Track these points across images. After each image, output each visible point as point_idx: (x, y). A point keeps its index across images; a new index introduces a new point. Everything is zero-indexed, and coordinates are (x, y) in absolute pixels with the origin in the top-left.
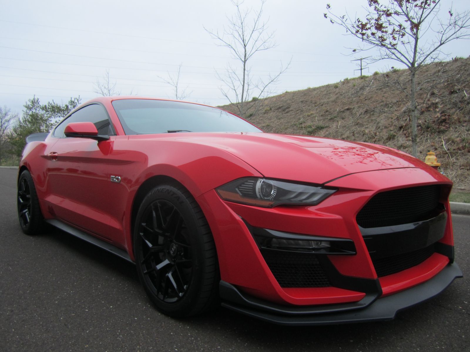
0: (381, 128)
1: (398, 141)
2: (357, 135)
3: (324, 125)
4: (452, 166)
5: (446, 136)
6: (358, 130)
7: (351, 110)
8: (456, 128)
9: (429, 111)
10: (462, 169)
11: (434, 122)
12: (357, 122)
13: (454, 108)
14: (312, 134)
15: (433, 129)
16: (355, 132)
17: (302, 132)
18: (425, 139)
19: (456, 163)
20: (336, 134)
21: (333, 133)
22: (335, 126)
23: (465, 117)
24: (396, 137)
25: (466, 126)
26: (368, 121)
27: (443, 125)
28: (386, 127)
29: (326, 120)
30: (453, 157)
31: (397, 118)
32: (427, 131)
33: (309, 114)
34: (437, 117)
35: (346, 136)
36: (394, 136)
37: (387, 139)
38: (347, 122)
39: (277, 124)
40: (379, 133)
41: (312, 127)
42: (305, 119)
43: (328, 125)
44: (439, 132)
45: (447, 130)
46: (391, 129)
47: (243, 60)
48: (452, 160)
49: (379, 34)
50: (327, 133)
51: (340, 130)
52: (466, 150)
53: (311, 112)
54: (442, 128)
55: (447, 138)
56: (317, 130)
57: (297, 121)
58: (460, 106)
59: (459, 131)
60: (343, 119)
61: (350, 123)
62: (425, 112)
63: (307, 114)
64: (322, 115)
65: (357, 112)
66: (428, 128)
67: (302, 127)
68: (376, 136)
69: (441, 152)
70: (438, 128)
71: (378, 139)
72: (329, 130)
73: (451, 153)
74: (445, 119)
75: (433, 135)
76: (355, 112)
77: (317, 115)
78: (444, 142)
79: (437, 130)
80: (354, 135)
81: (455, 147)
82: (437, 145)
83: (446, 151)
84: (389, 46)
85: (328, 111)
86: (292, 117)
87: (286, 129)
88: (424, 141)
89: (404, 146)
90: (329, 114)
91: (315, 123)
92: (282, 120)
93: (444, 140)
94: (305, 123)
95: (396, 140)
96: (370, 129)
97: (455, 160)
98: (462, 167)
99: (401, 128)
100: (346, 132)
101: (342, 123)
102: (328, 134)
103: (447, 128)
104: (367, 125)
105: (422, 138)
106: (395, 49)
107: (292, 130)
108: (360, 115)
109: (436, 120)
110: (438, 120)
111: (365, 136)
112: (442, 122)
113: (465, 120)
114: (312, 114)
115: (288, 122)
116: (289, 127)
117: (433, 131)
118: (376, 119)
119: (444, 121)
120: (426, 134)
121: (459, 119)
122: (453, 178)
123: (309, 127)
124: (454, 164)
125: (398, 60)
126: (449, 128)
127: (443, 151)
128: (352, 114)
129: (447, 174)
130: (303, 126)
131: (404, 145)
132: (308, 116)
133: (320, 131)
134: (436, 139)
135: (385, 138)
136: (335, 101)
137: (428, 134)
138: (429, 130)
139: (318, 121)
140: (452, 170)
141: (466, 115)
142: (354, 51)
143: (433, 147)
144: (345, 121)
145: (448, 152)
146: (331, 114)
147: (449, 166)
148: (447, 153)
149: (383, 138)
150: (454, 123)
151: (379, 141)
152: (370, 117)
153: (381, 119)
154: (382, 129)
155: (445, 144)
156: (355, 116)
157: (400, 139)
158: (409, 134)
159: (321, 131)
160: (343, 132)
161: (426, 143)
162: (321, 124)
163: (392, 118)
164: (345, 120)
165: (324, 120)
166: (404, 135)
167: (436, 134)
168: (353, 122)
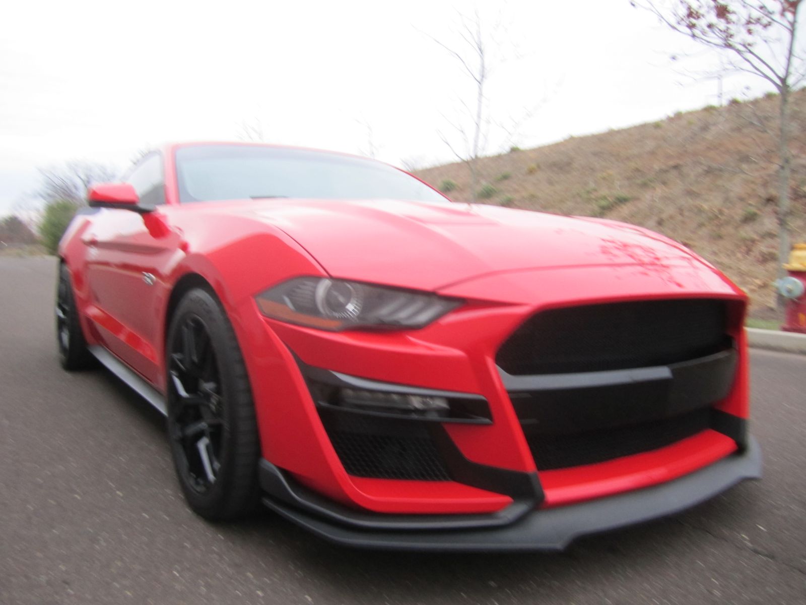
1: (762, 224)
2: (686, 213)
3: (630, 195)
6: (690, 204)
7: (681, 168)
12: (690, 189)
14: (606, 210)
16: (685, 209)
17: (590, 207)
20: (651, 210)
21: (643, 209)
22: (648, 197)
24: (758, 218)
26: (710, 187)
28: (742, 199)
29: (635, 186)
31: (762, 181)
33: (605, 175)
36: (756, 215)
37: (742, 221)
38: (671, 189)
40: (728, 209)
41: (608, 197)
42: (597, 184)
43: (637, 195)
46: (751, 203)
47: (479, 78)
49: (721, 24)
50: (634, 209)
51: (657, 204)
53: (609, 172)
56: (617, 204)
57: (583, 188)
60: (664, 183)
61: (676, 191)
63: (601, 175)
64: (627, 178)
67: (590, 200)
71: (726, 220)
72: (636, 204)
76: (686, 172)
77: (619, 177)
80: (681, 214)
84: (741, 48)
85: (639, 169)
86: (574, 179)
87: (563, 201)
89: (771, 235)
90: (640, 176)
91: (613, 191)
92: (557, 186)
94: (596, 191)
95: (758, 222)
96: (712, 202)
99: (769, 200)
100: (668, 207)
101: (663, 192)
102: (635, 211)
104: (707, 194)
106: (751, 52)
108: (696, 177)
111: (701, 214)
114: (610, 175)
115: (566, 189)
116: (568, 198)
118: (725, 184)
123: (603, 199)
125: (756, 73)
128: (681, 175)
130: (592, 196)
131: (771, 231)
132: (604, 179)
133: (620, 207)
136: (653, 153)
139: (619, 187)
142: (674, 58)
144: (667, 188)
146: (644, 175)
149: (734, 218)
151: (726, 224)
152: (714, 181)
153: (734, 185)
154: (733, 203)
156: (686, 179)
157: (767, 221)
159: (624, 206)
160: (662, 207)
162: (623, 193)
163: (753, 183)
164: (668, 186)
165: (630, 185)
166: (773, 214)
168: (681, 189)
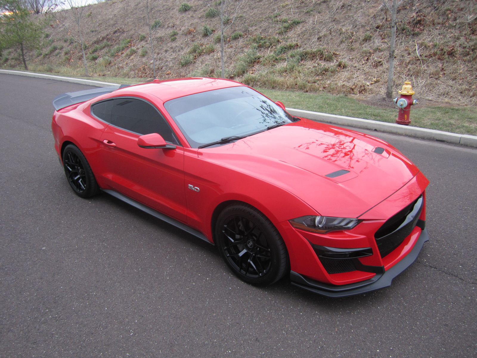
0: (358, 27)
1: (374, 43)
2: (333, 34)
3: (301, 20)
4: (423, 74)
5: (420, 39)
6: (335, 28)
7: (328, 3)
8: (430, 31)
9: (406, 9)
10: (431, 77)
11: (409, 23)
12: (334, 18)
13: (430, 7)
14: (288, 29)
15: (408, 31)
16: (332, 30)
17: (278, 26)
18: (400, 42)
19: (426, 70)
20: (313, 31)
21: (309, 29)
22: (311, 22)
23: (439, 18)
24: (372, 39)
25: (439, 29)
26: (345, 17)
27: (418, 26)
28: (363, 26)
29: (302, 14)
30: (425, 64)
31: (374, 16)
32: (402, 33)
33: (284, 4)
34: (413, 17)
35: (322, 34)
36: (371, 37)
37: (363, 40)
38: (323, 17)
39: (251, 15)
40: (356, 32)
41: (288, 21)
42: (280, 11)
43: (304, 19)
44: (413, 35)
45: (421, 33)
46: (368, 29)
48: (424, 67)
50: (304, 29)
51: (317, 27)
52: (437, 57)
53: (286, 3)
54: (417, 30)
55: (420, 42)
56: (294, 25)
57: (272, 13)
58: (436, 5)
59: (432, 35)
60: (319, 13)
61: (327, 18)
62: (402, 10)
63: (281, 5)
64: (297, 7)
65: (334, 6)
66: (403, 30)
67: (277, 21)
68: (353, 36)
69: (414, 58)
70: (413, 30)
71: (355, 39)
72: (305, 25)
73: (423, 60)
74: (420, 20)
75: (408, 38)
76: (331, 6)
77: (293, 6)
78: (417, 47)
79: (412, 33)
80: (331, 34)
81: (427, 53)
82: (411, 50)
83: (418, 57)
85: (304, 2)
86: (266, 7)
87: (261, 22)
88: (399, 45)
89: (380, 49)
90: (305, 7)
91: (290, 16)
92: (255, 11)
93: (417, 44)
94: (280, 15)
95: (372, 41)
96: (347, 27)
97: (426, 68)
98: (432, 75)
99: (377, 27)
100: (323, 29)
101: (319, 18)
102: (305, 31)
103: (421, 31)
104: (344, 22)
105: (397, 40)
107: (267, 24)
108: (337, 10)
109: (411, 20)
110: (414, 20)
111: (341, 35)
112: (417, 23)
113: (439, 22)
114: (287, 5)
115: (262, 14)
116: (263, 19)
117: (408, 33)
118: (353, 15)
119: (419, 22)
120: (401, 35)
121: (433, 21)
122: (423, 87)
123: (285, 22)
124: (424, 72)
126: (423, 30)
127: (415, 57)
128: (328, 8)
129: (418, 82)
130: (278, 19)
131: (379, 47)
132: (283, 7)
133: (296, 27)
134: (410, 42)
135: (361, 38)
137: (402, 36)
138: (404, 32)
139: (293, 14)
140: (422, 78)
141: (440, 16)
143: (407, 52)
144: (321, 16)
145: (420, 58)
146: (307, 6)
147: (420, 74)
148: (419, 60)
149: (359, 38)
150: (428, 26)
151: (355, 42)
152: (346, 13)
153: (358, 17)
154: (358, 29)
155: (419, 49)
156: (331, 10)
157: (376, 41)
158: (385, 35)
159: (298, 27)
160: (320, 29)
161: (401, 46)
162: (296, 18)
163: (369, 16)
164: (322, 14)
165: (300, 12)
166: (380, 37)
167: (410, 37)
168: (329, 18)
